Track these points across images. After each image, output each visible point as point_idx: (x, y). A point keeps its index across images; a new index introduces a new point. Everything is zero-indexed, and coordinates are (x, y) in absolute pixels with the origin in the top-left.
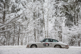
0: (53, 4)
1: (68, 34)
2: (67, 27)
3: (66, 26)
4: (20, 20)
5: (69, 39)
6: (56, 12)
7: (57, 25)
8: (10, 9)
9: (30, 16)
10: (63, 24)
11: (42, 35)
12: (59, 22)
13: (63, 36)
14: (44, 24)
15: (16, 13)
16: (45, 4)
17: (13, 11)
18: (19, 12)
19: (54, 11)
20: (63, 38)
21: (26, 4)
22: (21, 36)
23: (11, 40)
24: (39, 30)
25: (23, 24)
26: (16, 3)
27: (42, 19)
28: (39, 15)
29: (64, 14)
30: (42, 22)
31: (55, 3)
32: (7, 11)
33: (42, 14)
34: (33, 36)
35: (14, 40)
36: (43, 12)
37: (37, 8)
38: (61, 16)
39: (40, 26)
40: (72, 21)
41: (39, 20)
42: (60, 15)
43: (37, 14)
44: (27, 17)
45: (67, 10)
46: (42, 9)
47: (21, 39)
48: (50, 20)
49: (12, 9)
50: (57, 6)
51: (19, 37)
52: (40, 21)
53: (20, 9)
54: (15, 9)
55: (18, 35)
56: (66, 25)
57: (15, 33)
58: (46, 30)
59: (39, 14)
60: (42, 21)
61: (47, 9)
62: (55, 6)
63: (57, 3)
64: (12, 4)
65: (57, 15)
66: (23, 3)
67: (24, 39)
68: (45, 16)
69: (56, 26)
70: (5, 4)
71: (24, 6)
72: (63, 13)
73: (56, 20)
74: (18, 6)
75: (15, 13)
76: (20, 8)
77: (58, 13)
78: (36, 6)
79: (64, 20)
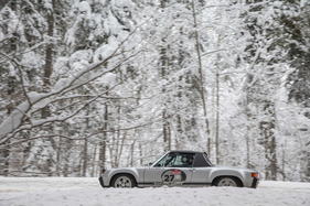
0: (238, 15)
1: (300, 133)
2: (296, 106)
3: (293, 99)
4: (107, 78)
5: (304, 152)
6: (250, 47)
7: (254, 95)
8: (70, 37)
9: (147, 61)
10: (281, 94)
12: (262, 83)
13: (280, 139)
14: (202, 92)
15: (94, 50)
16: (207, 15)
17: (83, 44)
18: (104, 46)
19: (243, 42)
20: (279, 150)
21: (130, 17)
22: (114, 139)
23: (75, 157)
24: (184, 117)
26: (93, 11)
27: (195, 72)
28: (181, 59)
29: (285, 53)
30: (196, 84)
31: (248, 8)
32: (61, 43)
33: (195, 55)
34: (161, 140)
35: (85, 156)
36: (198, 47)
37: (175, 31)
38: (274, 61)
39: (185, 102)
41: (181, 77)
42: (269, 58)
43: (176, 54)
44: (135, 65)
46: (194, 35)
47: (114, 152)
48: (227, 78)
49: (77, 36)
50: (255, 21)
51: (103, 145)
52: (187, 82)
53: (106, 36)
54: (91, 38)
55: (101, 135)
56: (290, 96)
57: (89, 127)
58: (209, 116)
59: (181, 52)
60: (194, 82)
61: (213, 35)
62: (246, 21)
63: (255, 9)
64: (79, 18)
65: (254, 58)
66: (121, 12)
67: (126, 152)
68: (208, 62)
69: (249, 100)
70: (50, 19)
71: (122, 23)
72: (278, 49)
73: (251, 78)
74: (102, 22)
75: (90, 51)
76: (107, 32)
77: (259, 50)
78: (169, 22)
79: (285, 77)
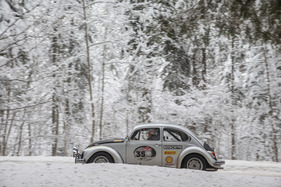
11: (80, 121)
25: (9, 76)
40: (188, 75)
45: (171, 34)
